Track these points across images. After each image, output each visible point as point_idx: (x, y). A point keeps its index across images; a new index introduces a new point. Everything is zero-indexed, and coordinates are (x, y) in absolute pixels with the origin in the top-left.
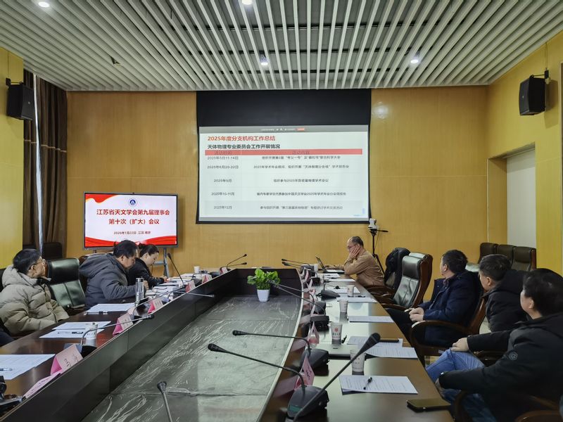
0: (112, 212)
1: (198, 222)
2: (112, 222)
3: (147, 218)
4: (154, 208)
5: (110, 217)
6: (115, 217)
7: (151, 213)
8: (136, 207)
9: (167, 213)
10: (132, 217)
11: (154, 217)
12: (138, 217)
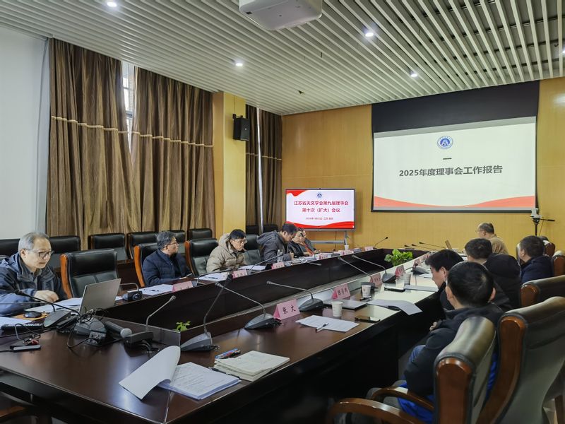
0: (304, 203)
1: (373, 211)
2: (304, 210)
3: (330, 207)
4: (336, 200)
5: (303, 206)
6: (307, 207)
7: (334, 203)
8: (322, 199)
9: (347, 203)
10: (319, 206)
11: (336, 207)
12: (323, 207)
